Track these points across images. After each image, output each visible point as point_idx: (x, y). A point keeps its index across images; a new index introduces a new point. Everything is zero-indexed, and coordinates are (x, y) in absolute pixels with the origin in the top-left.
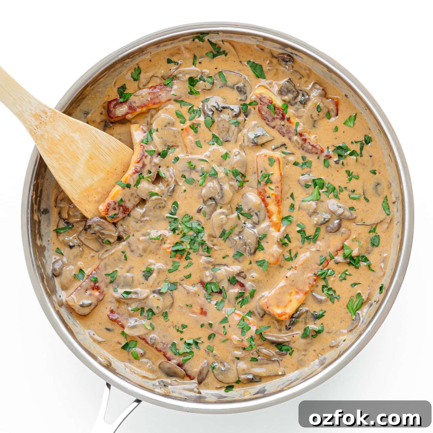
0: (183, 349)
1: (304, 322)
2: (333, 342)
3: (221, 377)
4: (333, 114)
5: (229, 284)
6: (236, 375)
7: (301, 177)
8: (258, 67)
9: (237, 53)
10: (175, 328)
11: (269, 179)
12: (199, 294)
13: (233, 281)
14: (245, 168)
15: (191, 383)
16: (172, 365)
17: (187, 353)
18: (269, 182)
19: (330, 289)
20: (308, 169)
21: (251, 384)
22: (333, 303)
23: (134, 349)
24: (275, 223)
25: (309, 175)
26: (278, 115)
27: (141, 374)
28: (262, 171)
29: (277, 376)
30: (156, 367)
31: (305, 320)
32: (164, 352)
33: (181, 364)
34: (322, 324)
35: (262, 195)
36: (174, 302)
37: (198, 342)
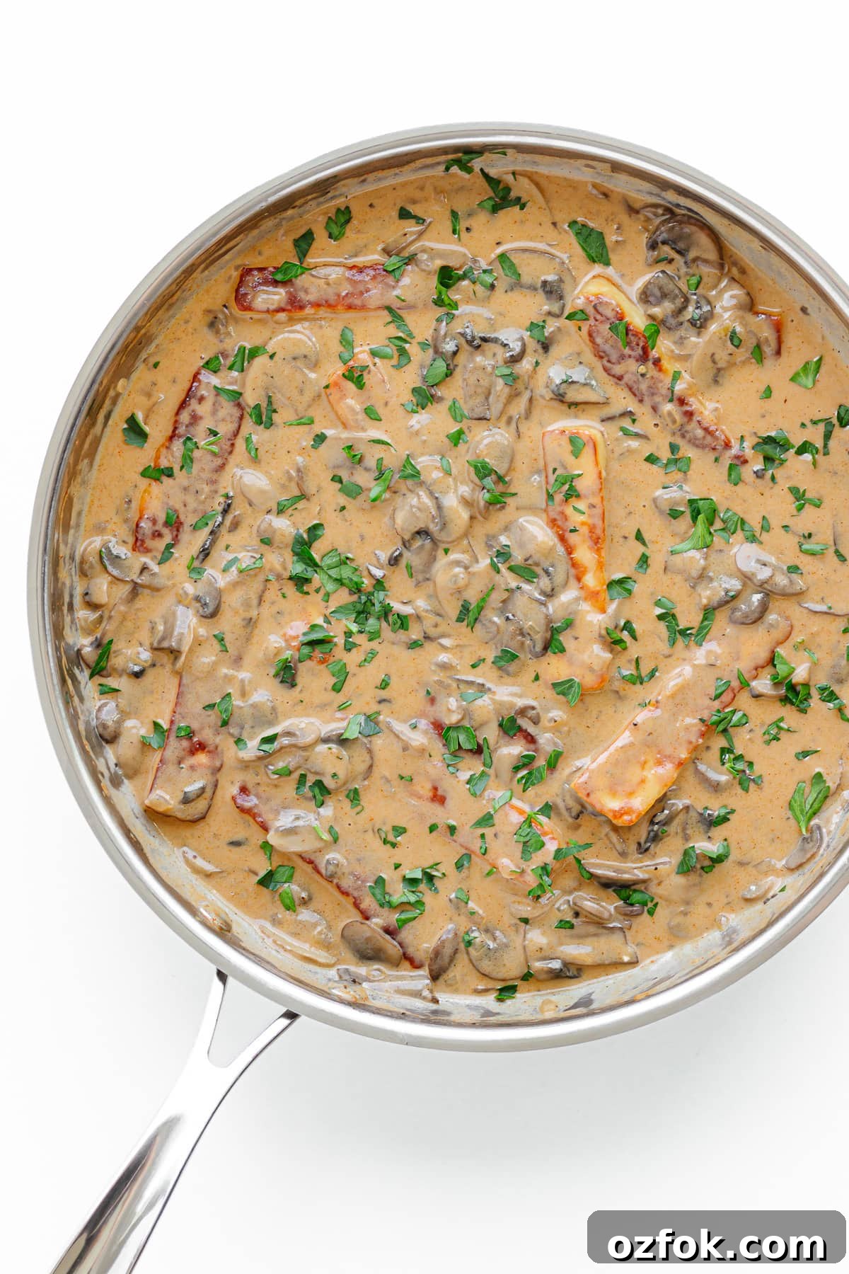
0: (400, 894)
1: (681, 834)
2: (753, 888)
3: (486, 966)
4: (768, 350)
5: (501, 734)
6: (522, 959)
7: (659, 492)
8: (594, 235)
9: (547, 201)
10: (377, 835)
11: (571, 488)
12: (432, 754)
13: (511, 727)
14: (507, 460)
15: (415, 976)
16: (373, 930)
17: (409, 903)
18: (572, 494)
19: (739, 758)
20: (680, 475)
21: (557, 981)
22: (747, 791)
23: (286, 885)
24: (593, 592)
25: (681, 487)
26: (633, 350)
27: (300, 952)
28: (555, 470)
29: (618, 965)
30: (335, 937)
31: (684, 829)
32: (354, 898)
33: (392, 928)
34: (726, 840)
35: (558, 527)
36: (374, 765)
37: (434, 876)
